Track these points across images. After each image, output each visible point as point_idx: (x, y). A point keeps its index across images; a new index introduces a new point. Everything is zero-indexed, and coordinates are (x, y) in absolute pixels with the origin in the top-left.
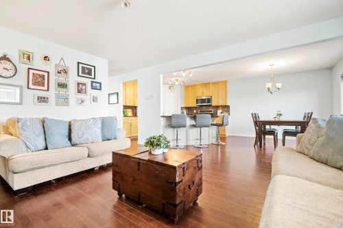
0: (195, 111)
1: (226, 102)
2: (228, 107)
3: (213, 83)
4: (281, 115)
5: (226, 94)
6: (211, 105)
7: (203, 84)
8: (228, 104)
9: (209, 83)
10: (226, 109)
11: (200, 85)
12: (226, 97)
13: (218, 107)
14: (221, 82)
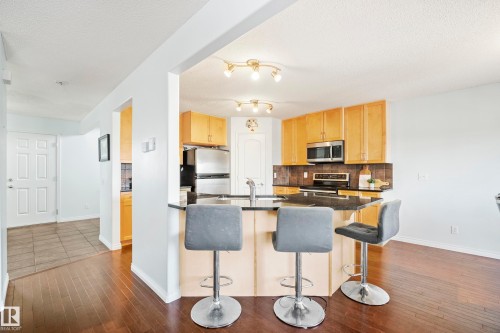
0: (306, 175)
1: (382, 154)
2: (388, 167)
3: (349, 109)
5: (384, 134)
6: (342, 163)
7: (324, 113)
8: (388, 161)
9: (337, 110)
10: (382, 172)
11: (317, 114)
12: (383, 143)
13: (360, 167)
14: (371, 105)
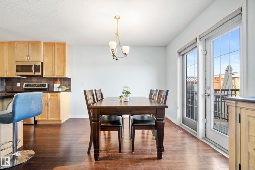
0: (19, 85)
1: (64, 72)
2: (69, 79)
3: (45, 44)
4: (128, 93)
5: (65, 61)
6: (41, 76)
7: (29, 42)
8: (67, 76)
9: (39, 43)
10: (66, 83)
12: (65, 66)
13: (54, 79)
14: (58, 44)
